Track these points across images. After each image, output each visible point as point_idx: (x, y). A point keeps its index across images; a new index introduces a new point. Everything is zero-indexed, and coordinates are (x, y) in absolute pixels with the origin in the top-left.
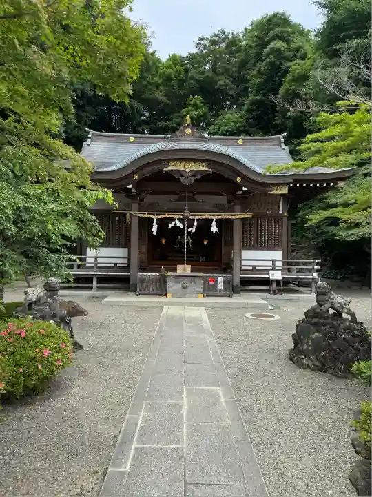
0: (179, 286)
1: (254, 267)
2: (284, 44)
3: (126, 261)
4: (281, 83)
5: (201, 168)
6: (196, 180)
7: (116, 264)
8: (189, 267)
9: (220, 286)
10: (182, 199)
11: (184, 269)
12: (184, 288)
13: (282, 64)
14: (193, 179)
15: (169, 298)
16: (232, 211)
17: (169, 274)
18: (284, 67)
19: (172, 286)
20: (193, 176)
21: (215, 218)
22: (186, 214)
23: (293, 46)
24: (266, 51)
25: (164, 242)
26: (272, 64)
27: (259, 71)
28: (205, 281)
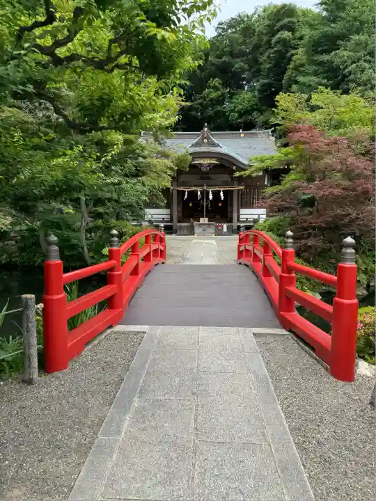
0: (201, 229)
1: (247, 219)
2: (290, 34)
3: (169, 216)
4: (286, 69)
5: (212, 162)
6: (210, 169)
7: (163, 219)
8: (207, 219)
9: (225, 230)
10: (202, 178)
11: (204, 220)
12: (204, 230)
13: (287, 52)
14: (208, 168)
15: (196, 236)
16: (232, 185)
17: (196, 223)
18: (288, 55)
19: (197, 230)
20: (208, 166)
21: (222, 189)
22: (205, 188)
23: (298, 34)
24: (274, 40)
25: (191, 205)
26: (279, 52)
27: (269, 57)
28: (217, 227)
